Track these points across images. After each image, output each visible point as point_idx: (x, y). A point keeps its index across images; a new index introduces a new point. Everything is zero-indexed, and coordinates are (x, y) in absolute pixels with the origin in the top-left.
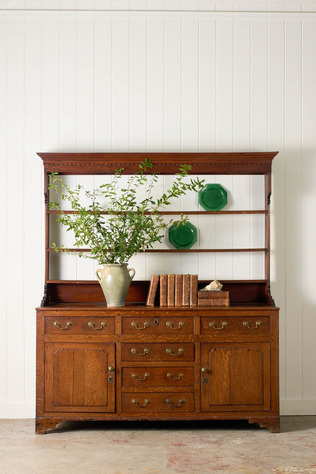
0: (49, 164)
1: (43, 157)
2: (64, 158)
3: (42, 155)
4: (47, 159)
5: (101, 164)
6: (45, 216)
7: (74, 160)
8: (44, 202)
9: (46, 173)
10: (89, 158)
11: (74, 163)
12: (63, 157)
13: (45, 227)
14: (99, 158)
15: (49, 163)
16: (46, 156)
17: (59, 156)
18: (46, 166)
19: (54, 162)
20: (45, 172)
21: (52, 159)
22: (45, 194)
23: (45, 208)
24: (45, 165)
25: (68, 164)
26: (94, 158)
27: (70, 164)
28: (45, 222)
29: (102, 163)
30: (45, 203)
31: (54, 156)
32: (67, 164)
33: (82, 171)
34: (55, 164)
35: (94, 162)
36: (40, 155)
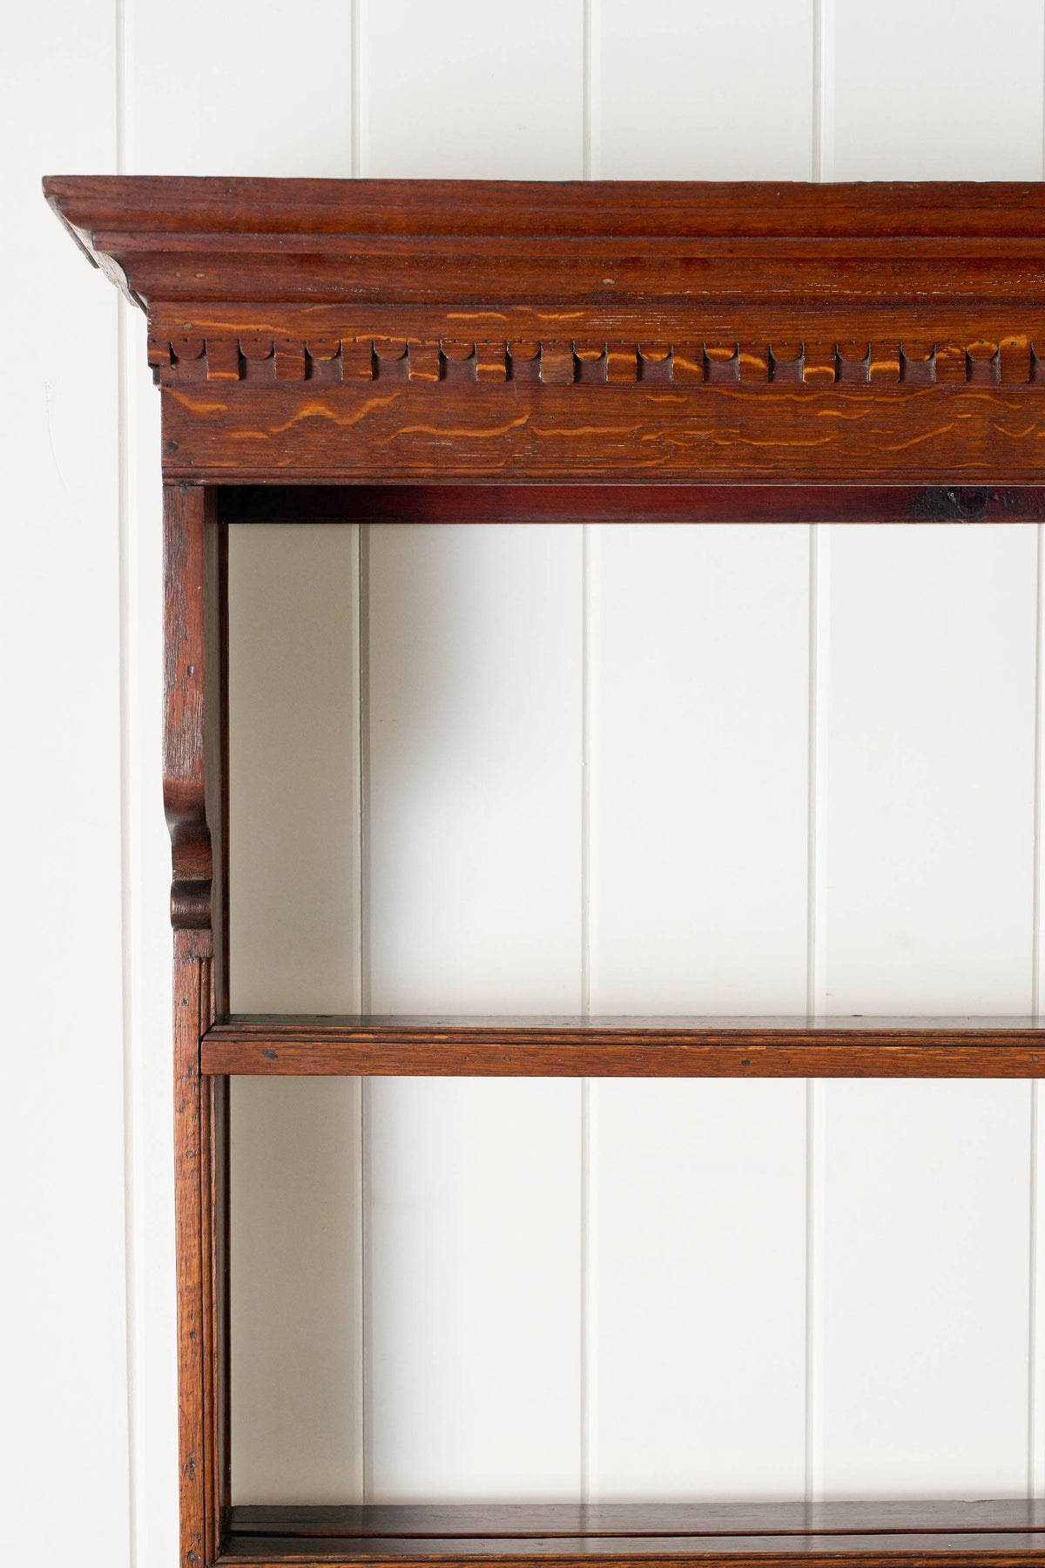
0: (242, 359)
1: (141, 243)
2: (463, 263)
3: (119, 219)
4: (199, 278)
5: (1008, 356)
6: (180, 1110)
7: (619, 300)
8: (163, 905)
9: (193, 499)
10: (842, 263)
11: (616, 347)
12: (447, 247)
13: (182, 1260)
14: (980, 264)
15: (236, 340)
16: (186, 225)
17: (388, 229)
18: (194, 390)
19: (313, 324)
20: (172, 479)
21: (279, 279)
22: (172, 802)
23: (180, 1002)
24: (170, 372)
25: (521, 354)
26: (908, 264)
27: (555, 364)
28: (181, 1198)
29: (1021, 341)
30: (179, 922)
31: (317, 229)
32: (508, 362)
33: (722, 468)
34: (320, 361)
35: (912, 333)
36: (106, 209)
